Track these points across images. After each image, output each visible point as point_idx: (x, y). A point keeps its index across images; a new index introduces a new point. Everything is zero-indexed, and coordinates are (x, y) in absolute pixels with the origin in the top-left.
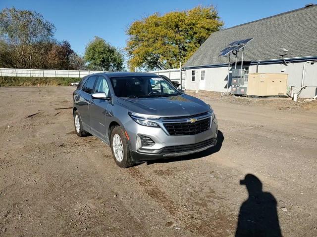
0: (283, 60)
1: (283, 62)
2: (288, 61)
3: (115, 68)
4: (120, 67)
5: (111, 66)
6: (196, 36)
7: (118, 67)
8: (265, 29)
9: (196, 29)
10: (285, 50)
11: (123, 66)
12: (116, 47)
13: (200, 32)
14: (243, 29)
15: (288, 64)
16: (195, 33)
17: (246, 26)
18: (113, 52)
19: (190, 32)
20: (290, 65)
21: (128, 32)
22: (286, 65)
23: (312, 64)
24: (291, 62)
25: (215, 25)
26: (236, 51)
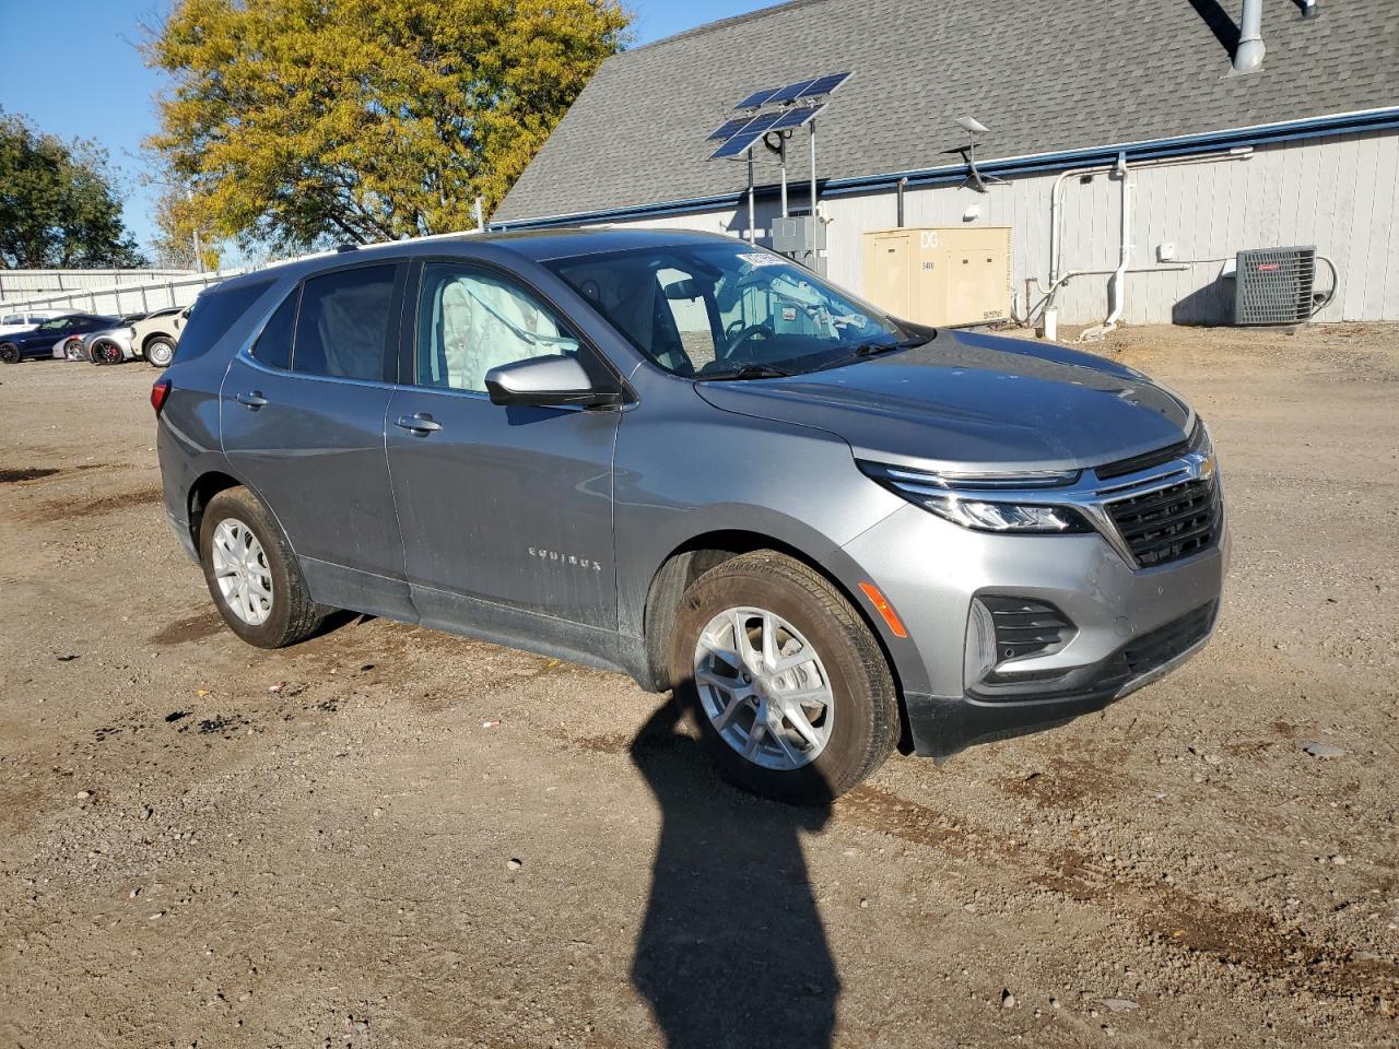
0: (969, 172)
1: (969, 178)
2: (987, 175)
3: (81, 252)
4: (106, 240)
5: (55, 238)
6: (513, 76)
7: (91, 242)
8: (854, 37)
9: (511, 44)
10: (977, 125)
11: (123, 238)
12: (65, 141)
13: (532, 57)
14: (753, 40)
15: (987, 187)
16: (508, 63)
17: (760, 25)
18: (50, 164)
19: (488, 58)
20: (996, 191)
21: (159, 55)
22: (981, 191)
23: (1086, 180)
24: (1002, 177)
25: (600, 24)
26: (780, 134)
